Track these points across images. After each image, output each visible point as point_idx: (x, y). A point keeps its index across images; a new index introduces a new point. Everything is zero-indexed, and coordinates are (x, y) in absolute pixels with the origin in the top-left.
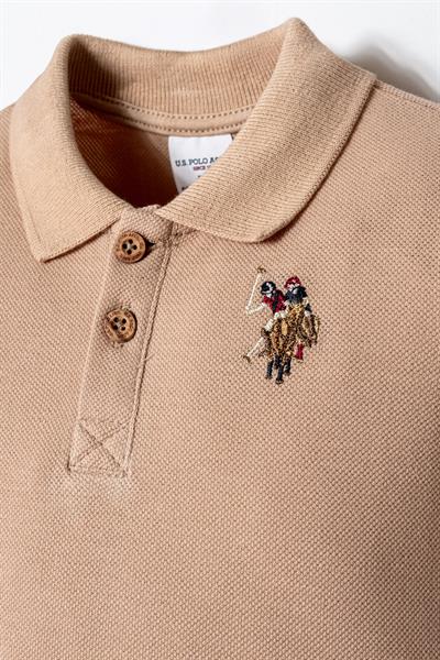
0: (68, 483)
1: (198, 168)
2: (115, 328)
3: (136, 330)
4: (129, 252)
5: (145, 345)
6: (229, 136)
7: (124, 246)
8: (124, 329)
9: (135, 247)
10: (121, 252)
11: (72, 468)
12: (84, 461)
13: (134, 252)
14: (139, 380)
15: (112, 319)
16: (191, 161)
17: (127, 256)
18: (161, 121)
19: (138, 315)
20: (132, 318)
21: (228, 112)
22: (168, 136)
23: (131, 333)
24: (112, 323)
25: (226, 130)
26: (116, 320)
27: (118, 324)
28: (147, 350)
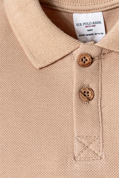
0: (76, 166)
1: (88, 27)
2: (85, 95)
3: (94, 95)
4: (84, 62)
5: (99, 102)
6: (101, 12)
7: (82, 60)
8: (88, 95)
9: (87, 60)
10: (81, 63)
11: (77, 159)
12: (82, 155)
13: (86, 62)
14: (100, 117)
15: (83, 92)
16: (84, 24)
17: (84, 64)
18: (69, 7)
19: (94, 89)
20: (92, 91)
21: (100, 2)
22: (72, 13)
23: (92, 97)
24: (83, 94)
25: (100, 10)
26: (85, 92)
27: (86, 94)
28: (101, 103)
